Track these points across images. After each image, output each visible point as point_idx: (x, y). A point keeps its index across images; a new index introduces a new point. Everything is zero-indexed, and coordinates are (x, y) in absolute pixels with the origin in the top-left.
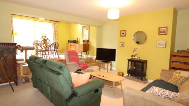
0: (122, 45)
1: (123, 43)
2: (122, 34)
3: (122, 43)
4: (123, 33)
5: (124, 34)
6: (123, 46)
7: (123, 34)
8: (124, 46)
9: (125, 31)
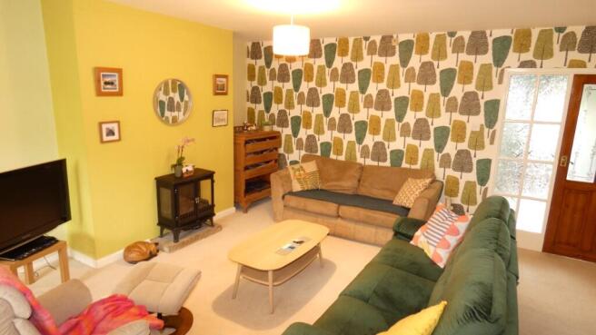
0: (111, 133)
1: (114, 127)
2: (106, 83)
3: (110, 126)
4: (108, 80)
5: (117, 83)
6: (116, 137)
7: (112, 83)
8: (120, 140)
9: (119, 71)
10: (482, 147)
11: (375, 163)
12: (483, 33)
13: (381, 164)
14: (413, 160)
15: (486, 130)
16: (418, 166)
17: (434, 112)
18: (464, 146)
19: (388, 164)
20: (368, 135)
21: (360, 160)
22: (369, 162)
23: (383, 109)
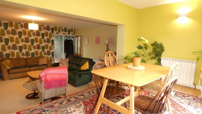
10: (52, 49)
11: (27, 57)
12: (49, 26)
13: (29, 57)
14: (37, 54)
15: (52, 46)
16: (39, 56)
17: (41, 43)
18: (48, 50)
19: (31, 56)
20: (23, 50)
21: (21, 57)
22: (25, 57)
23: (27, 42)
